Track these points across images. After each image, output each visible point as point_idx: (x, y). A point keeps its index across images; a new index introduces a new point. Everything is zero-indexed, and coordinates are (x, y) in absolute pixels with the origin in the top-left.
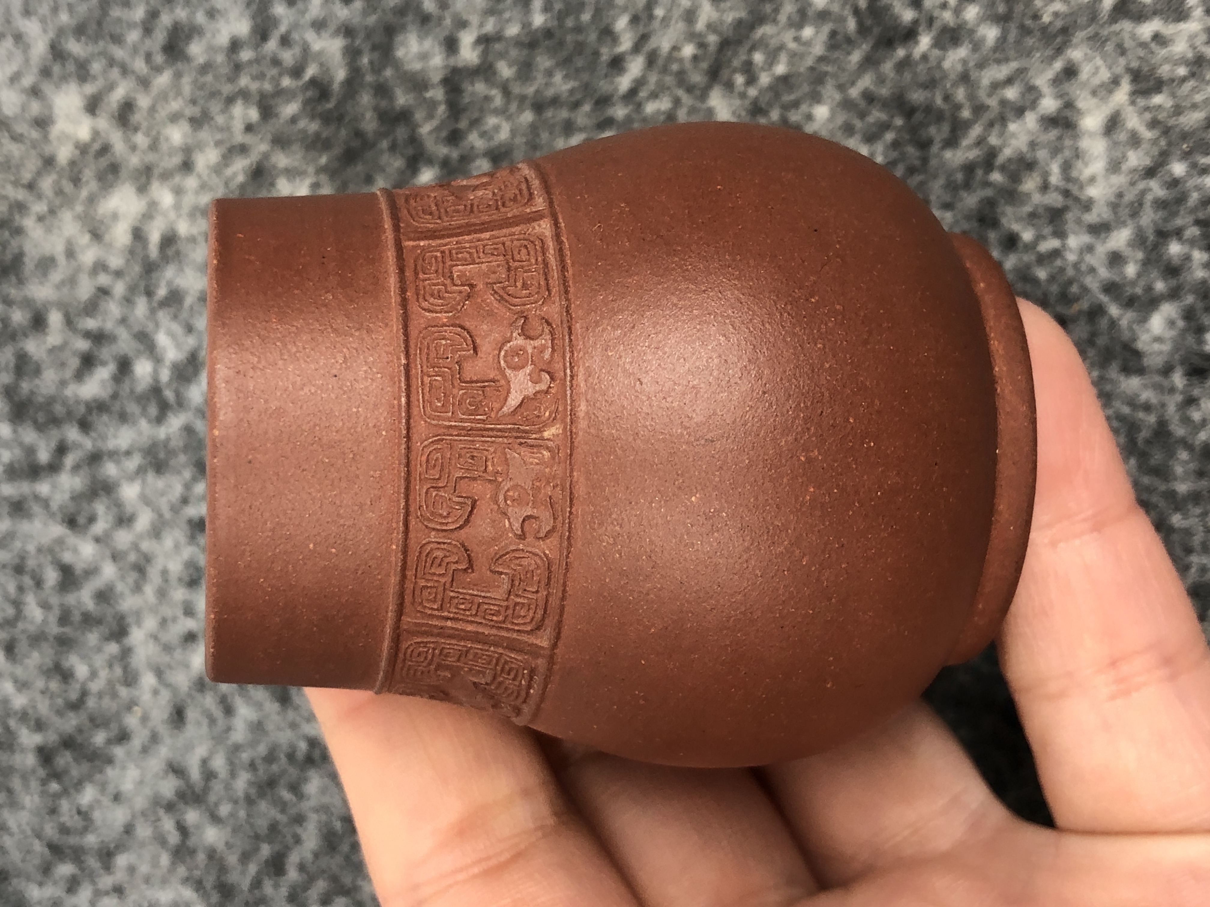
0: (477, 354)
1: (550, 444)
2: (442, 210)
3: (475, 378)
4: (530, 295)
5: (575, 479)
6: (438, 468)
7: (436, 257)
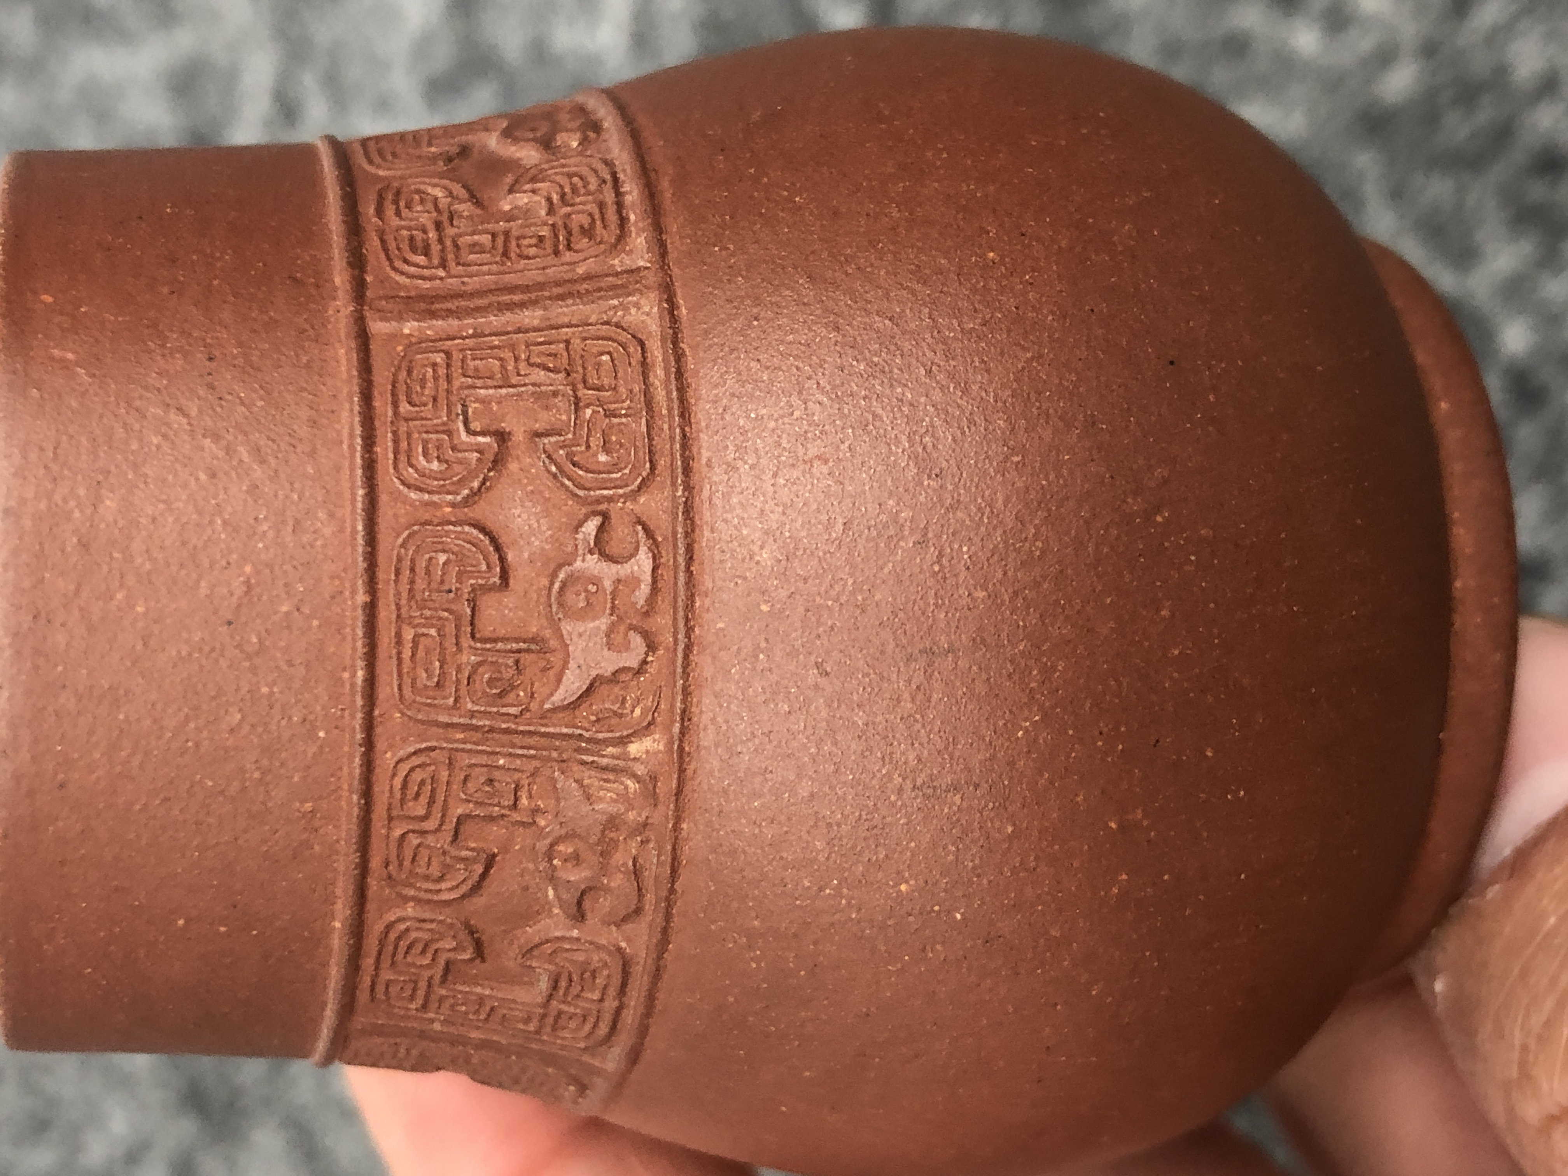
0: (507, 585)
1: (640, 770)
2: (448, 243)
3: (501, 632)
4: (615, 467)
5: (684, 834)
6: (424, 799)
7: (434, 365)
